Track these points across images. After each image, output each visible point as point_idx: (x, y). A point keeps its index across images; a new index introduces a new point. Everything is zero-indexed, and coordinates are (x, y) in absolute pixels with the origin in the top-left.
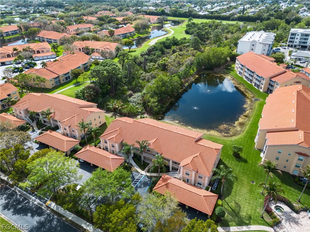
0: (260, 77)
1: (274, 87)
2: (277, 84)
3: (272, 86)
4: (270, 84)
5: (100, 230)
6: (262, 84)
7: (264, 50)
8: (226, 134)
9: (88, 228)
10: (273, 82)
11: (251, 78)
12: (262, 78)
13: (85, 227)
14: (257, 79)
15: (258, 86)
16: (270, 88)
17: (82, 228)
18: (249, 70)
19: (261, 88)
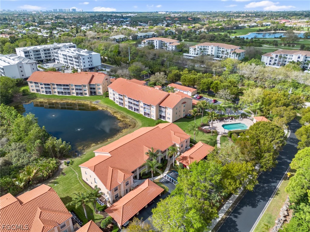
0: (80, 86)
1: (97, 89)
2: (98, 85)
3: (94, 89)
4: (91, 88)
5: (222, 208)
6: (85, 91)
7: (33, 69)
8: (131, 127)
9: (221, 217)
10: (93, 85)
11: (67, 91)
12: (83, 86)
13: (220, 219)
14: (77, 89)
15: (81, 94)
16: (93, 91)
17: (220, 221)
18: (60, 85)
19: (86, 94)
